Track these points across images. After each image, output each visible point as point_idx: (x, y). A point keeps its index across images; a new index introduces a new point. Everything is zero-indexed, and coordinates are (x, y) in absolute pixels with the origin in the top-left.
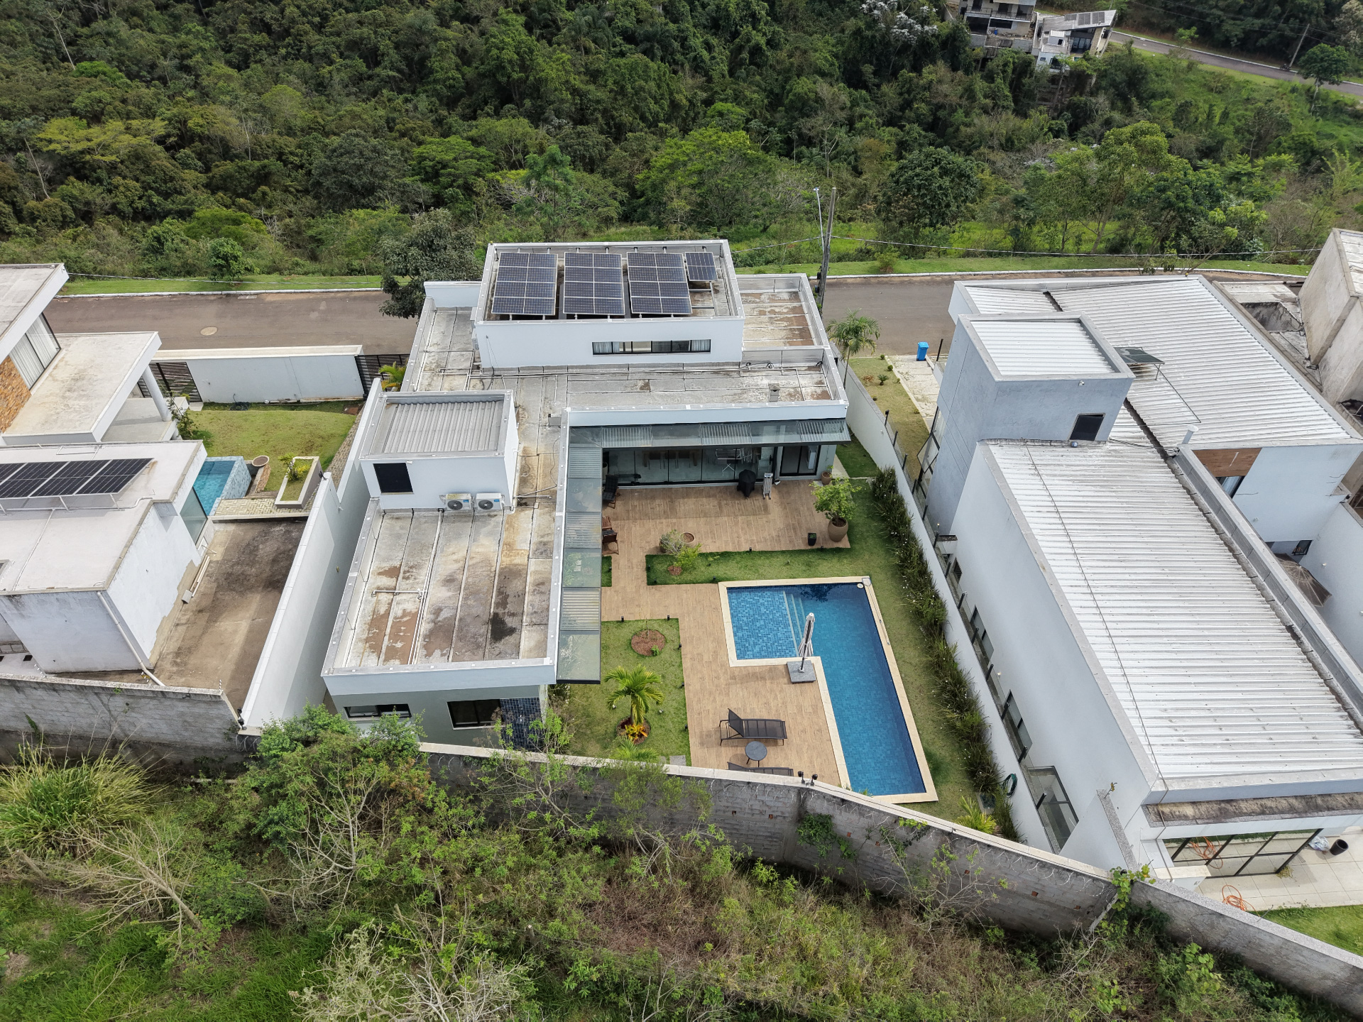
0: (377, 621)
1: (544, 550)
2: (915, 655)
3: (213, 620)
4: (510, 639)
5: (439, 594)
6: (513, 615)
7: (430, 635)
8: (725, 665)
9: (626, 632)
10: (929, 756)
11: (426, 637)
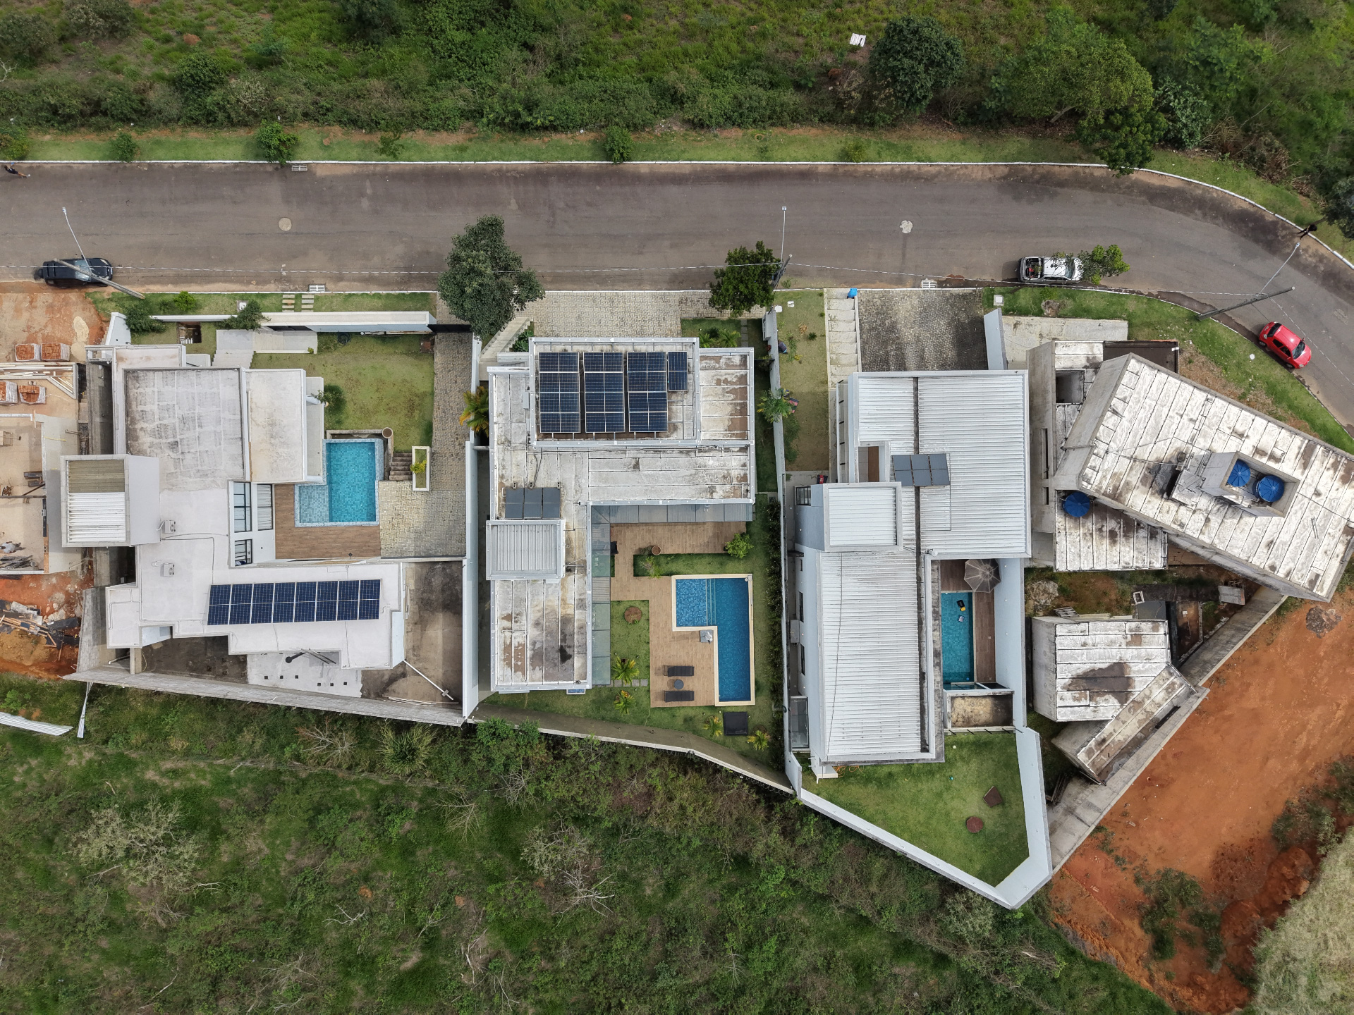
0: (507, 648)
1: (581, 604)
2: (763, 626)
3: (424, 629)
4: (569, 661)
5: (533, 633)
6: (569, 647)
7: (532, 658)
8: (670, 630)
9: (622, 608)
10: (756, 682)
11: (531, 659)
